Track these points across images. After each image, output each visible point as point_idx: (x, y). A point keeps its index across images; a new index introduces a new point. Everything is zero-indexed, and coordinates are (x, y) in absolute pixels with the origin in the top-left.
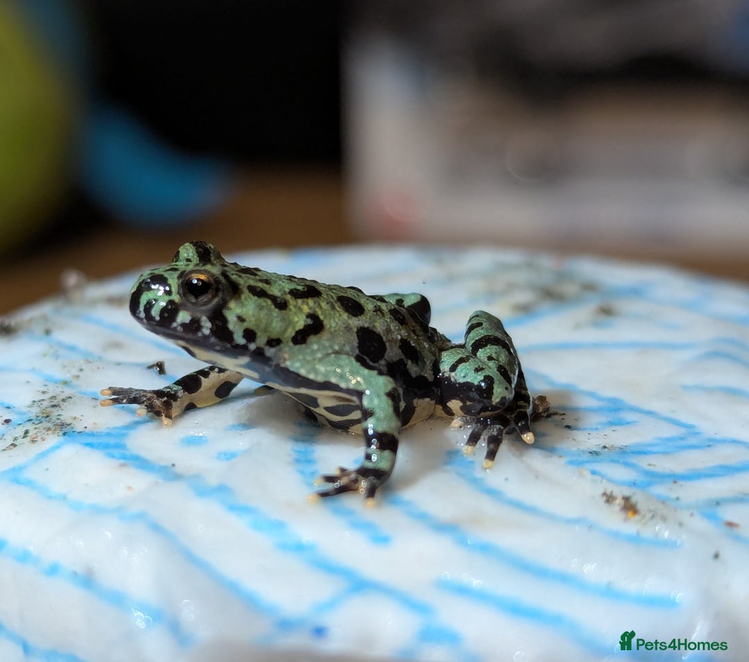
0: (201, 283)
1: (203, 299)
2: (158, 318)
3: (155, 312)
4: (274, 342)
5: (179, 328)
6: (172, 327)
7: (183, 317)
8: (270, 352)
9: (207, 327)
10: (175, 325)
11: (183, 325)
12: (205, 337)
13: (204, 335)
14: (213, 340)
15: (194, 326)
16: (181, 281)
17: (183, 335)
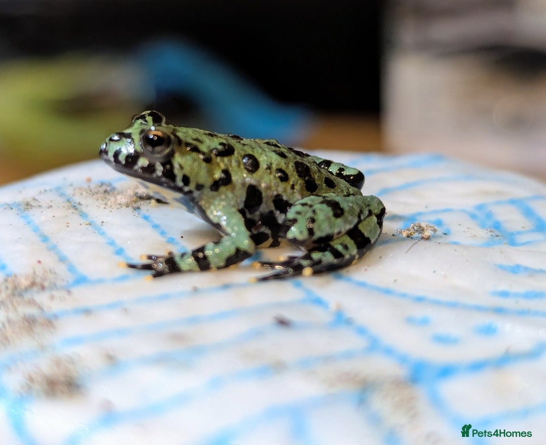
0: (156, 138)
1: (158, 149)
2: (124, 162)
3: (122, 158)
4: (199, 187)
5: (140, 171)
6: (134, 169)
7: (143, 162)
8: (196, 194)
9: (159, 169)
10: (136, 167)
11: (143, 168)
12: (159, 177)
13: (157, 176)
14: (164, 179)
15: (150, 169)
16: (142, 136)
17: (143, 175)
